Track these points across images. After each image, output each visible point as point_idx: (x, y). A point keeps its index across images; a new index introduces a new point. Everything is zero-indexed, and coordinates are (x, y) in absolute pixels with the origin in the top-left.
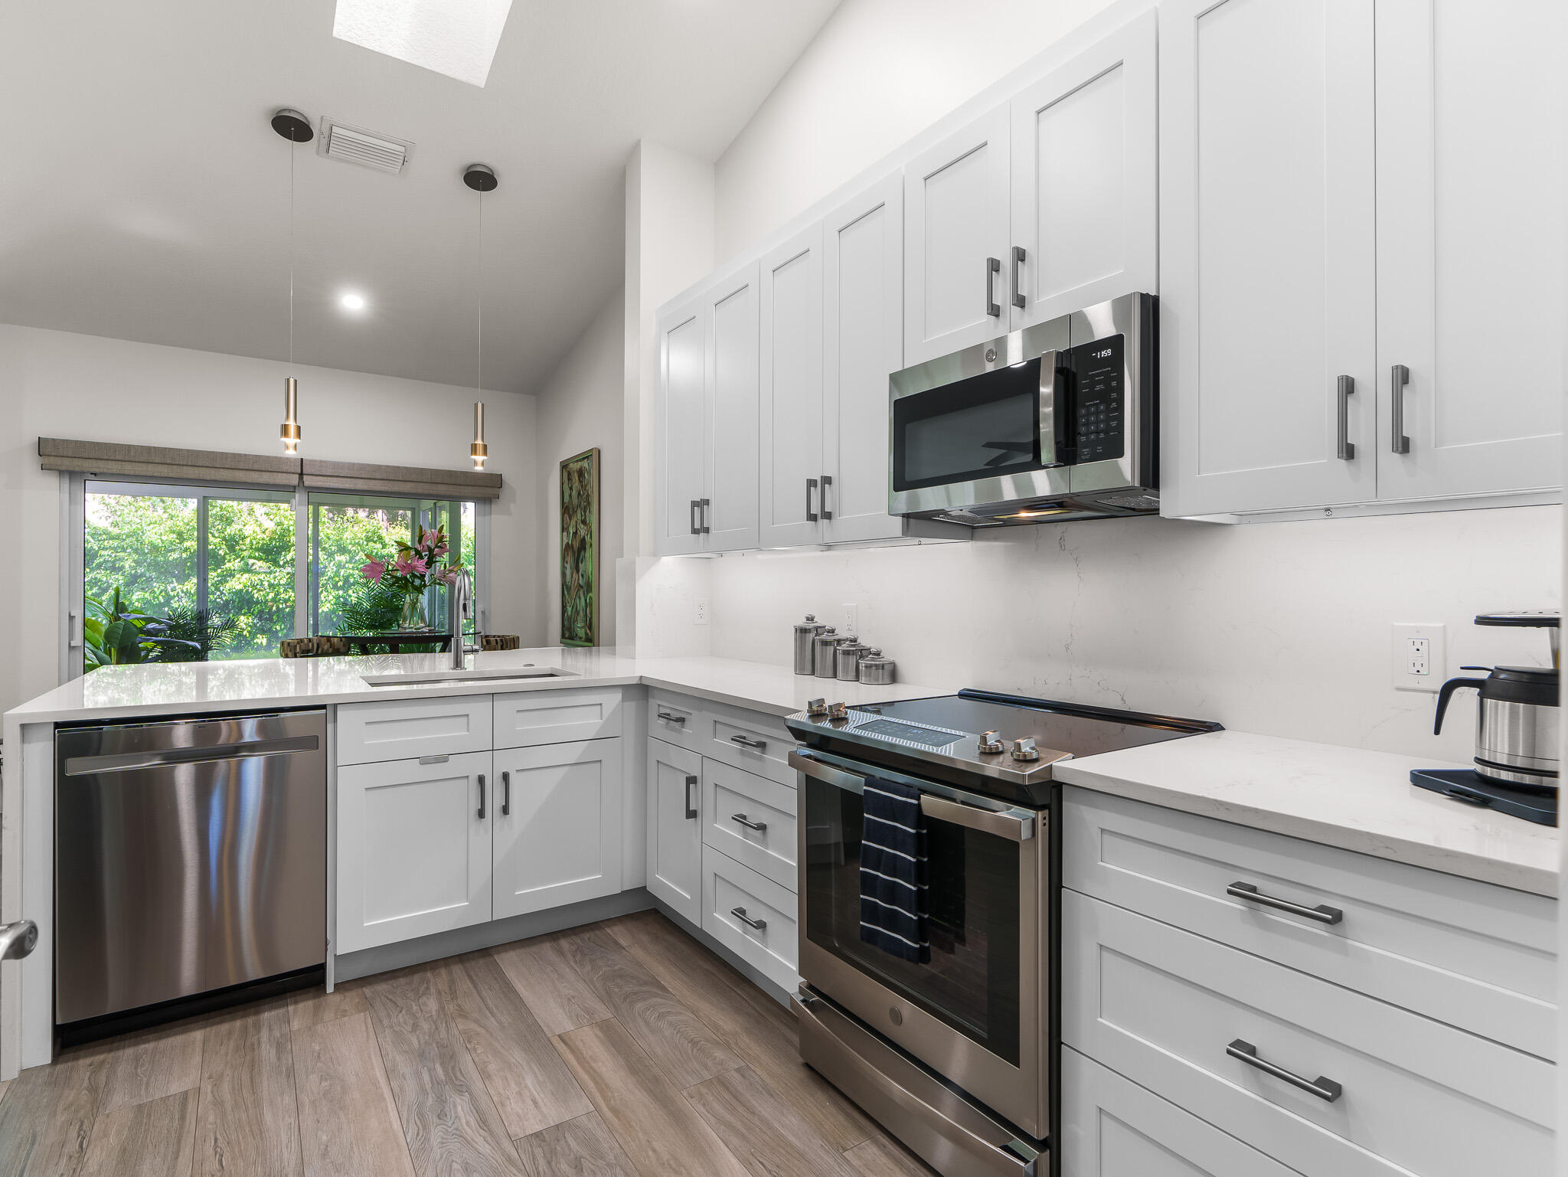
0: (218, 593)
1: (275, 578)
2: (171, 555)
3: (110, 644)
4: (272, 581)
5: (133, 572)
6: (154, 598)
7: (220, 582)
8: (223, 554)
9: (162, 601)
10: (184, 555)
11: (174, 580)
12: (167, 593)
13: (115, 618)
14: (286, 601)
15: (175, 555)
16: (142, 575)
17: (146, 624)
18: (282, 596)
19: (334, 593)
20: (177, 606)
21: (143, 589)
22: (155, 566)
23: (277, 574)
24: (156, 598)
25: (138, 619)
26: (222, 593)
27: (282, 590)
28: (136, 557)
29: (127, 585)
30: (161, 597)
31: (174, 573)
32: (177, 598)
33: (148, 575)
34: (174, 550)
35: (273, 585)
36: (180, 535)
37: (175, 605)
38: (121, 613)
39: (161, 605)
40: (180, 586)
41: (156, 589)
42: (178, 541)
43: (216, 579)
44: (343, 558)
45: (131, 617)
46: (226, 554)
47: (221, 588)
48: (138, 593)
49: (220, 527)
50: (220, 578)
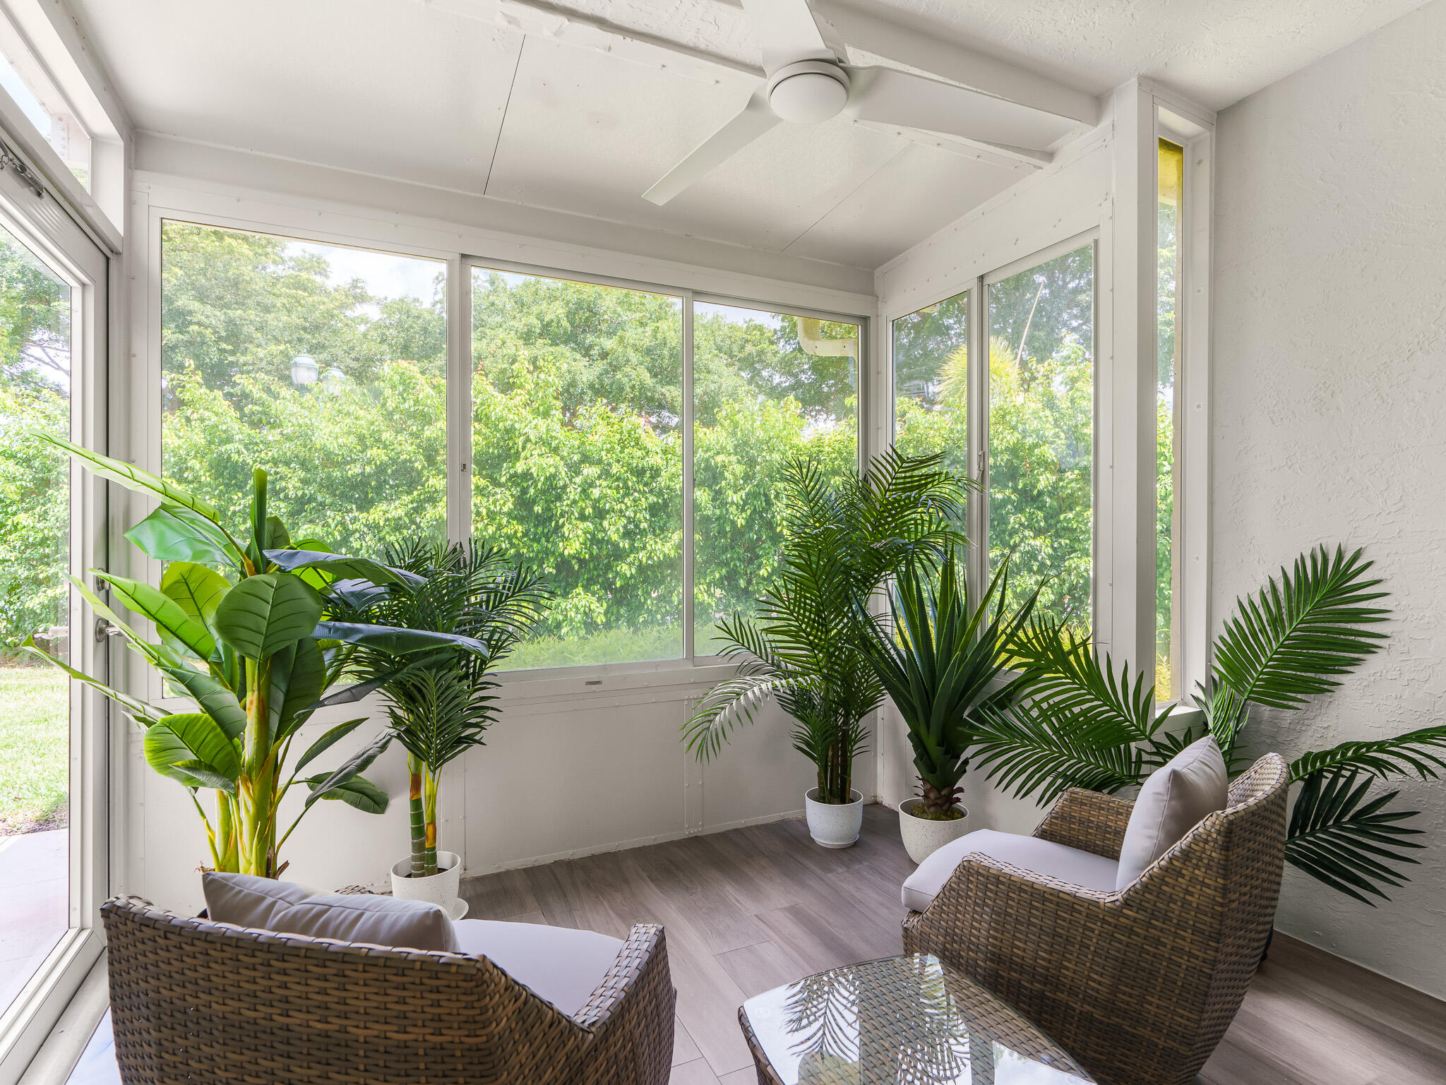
0: (414, 527)
1: (494, 503)
2: (350, 469)
3: (240, 647)
4: (492, 508)
5: (300, 493)
6: (328, 534)
7: (416, 510)
8: (420, 467)
9: (339, 538)
10: (368, 469)
11: (354, 506)
12: (346, 529)
13: (255, 563)
14: (509, 537)
15: (355, 470)
16: (312, 499)
17: (335, 581)
18: (504, 530)
19: (582, 525)
20: (359, 547)
21: (311, 521)
22: (329, 485)
23: (499, 497)
24: (331, 533)
25: (315, 566)
26: (419, 527)
27: (504, 521)
28: (303, 474)
29: (292, 514)
30: (336, 533)
31: (352, 496)
32: (357, 535)
33: (320, 499)
34: (354, 461)
35: (493, 512)
36: (361, 439)
37: (356, 545)
38: (273, 547)
39: (336, 546)
40: (365, 514)
41: (330, 521)
42: (359, 448)
43: (410, 506)
44: (590, 471)
45: (298, 561)
46: (423, 467)
47: (418, 520)
48: (306, 526)
49: (415, 429)
50: (415, 505)
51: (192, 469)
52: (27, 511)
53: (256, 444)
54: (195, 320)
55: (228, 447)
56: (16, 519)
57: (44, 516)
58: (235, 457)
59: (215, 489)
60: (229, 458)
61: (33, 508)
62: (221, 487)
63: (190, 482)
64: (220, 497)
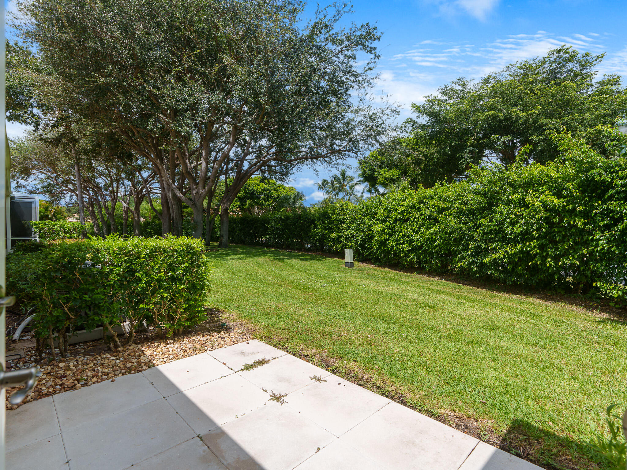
51: (567, 189)
52: (484, 218)
53: (613, 167)
54: (547, 127)
55: (593, 172)
56: (480, 221)
57: (491, 220)
58: (597, 178)
59: (582, 201)
60: (593, 178)
61: (487, 216)
62: (587, 198)
63: (564, 197)
64: (584, 205)
